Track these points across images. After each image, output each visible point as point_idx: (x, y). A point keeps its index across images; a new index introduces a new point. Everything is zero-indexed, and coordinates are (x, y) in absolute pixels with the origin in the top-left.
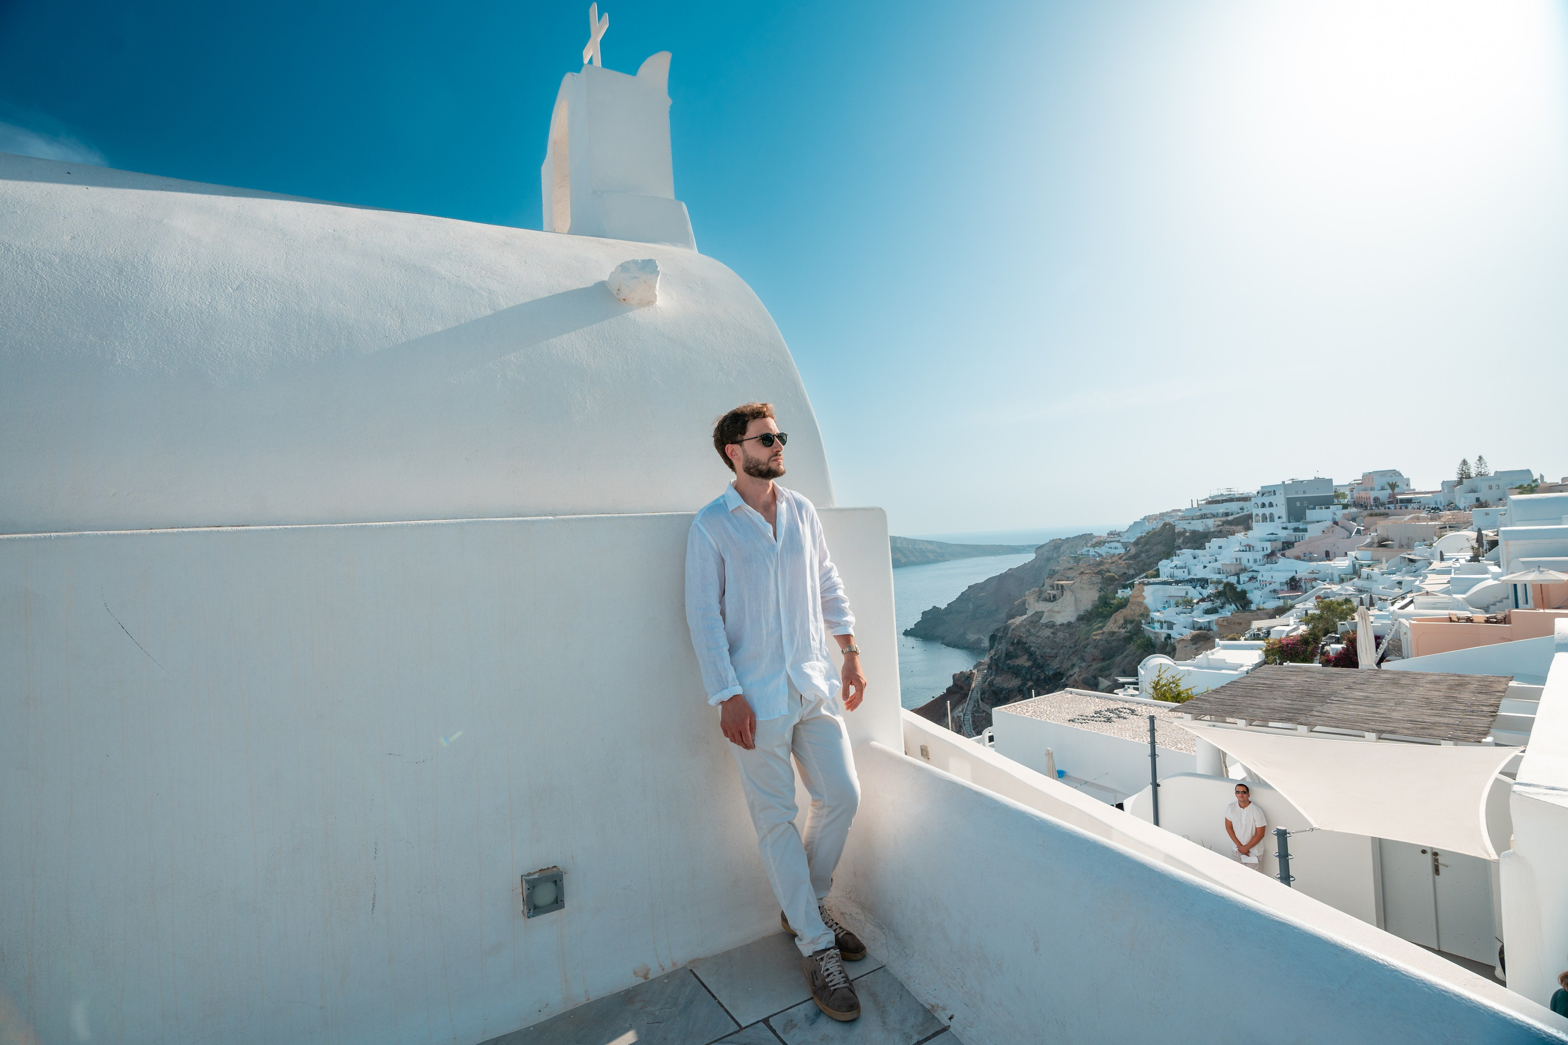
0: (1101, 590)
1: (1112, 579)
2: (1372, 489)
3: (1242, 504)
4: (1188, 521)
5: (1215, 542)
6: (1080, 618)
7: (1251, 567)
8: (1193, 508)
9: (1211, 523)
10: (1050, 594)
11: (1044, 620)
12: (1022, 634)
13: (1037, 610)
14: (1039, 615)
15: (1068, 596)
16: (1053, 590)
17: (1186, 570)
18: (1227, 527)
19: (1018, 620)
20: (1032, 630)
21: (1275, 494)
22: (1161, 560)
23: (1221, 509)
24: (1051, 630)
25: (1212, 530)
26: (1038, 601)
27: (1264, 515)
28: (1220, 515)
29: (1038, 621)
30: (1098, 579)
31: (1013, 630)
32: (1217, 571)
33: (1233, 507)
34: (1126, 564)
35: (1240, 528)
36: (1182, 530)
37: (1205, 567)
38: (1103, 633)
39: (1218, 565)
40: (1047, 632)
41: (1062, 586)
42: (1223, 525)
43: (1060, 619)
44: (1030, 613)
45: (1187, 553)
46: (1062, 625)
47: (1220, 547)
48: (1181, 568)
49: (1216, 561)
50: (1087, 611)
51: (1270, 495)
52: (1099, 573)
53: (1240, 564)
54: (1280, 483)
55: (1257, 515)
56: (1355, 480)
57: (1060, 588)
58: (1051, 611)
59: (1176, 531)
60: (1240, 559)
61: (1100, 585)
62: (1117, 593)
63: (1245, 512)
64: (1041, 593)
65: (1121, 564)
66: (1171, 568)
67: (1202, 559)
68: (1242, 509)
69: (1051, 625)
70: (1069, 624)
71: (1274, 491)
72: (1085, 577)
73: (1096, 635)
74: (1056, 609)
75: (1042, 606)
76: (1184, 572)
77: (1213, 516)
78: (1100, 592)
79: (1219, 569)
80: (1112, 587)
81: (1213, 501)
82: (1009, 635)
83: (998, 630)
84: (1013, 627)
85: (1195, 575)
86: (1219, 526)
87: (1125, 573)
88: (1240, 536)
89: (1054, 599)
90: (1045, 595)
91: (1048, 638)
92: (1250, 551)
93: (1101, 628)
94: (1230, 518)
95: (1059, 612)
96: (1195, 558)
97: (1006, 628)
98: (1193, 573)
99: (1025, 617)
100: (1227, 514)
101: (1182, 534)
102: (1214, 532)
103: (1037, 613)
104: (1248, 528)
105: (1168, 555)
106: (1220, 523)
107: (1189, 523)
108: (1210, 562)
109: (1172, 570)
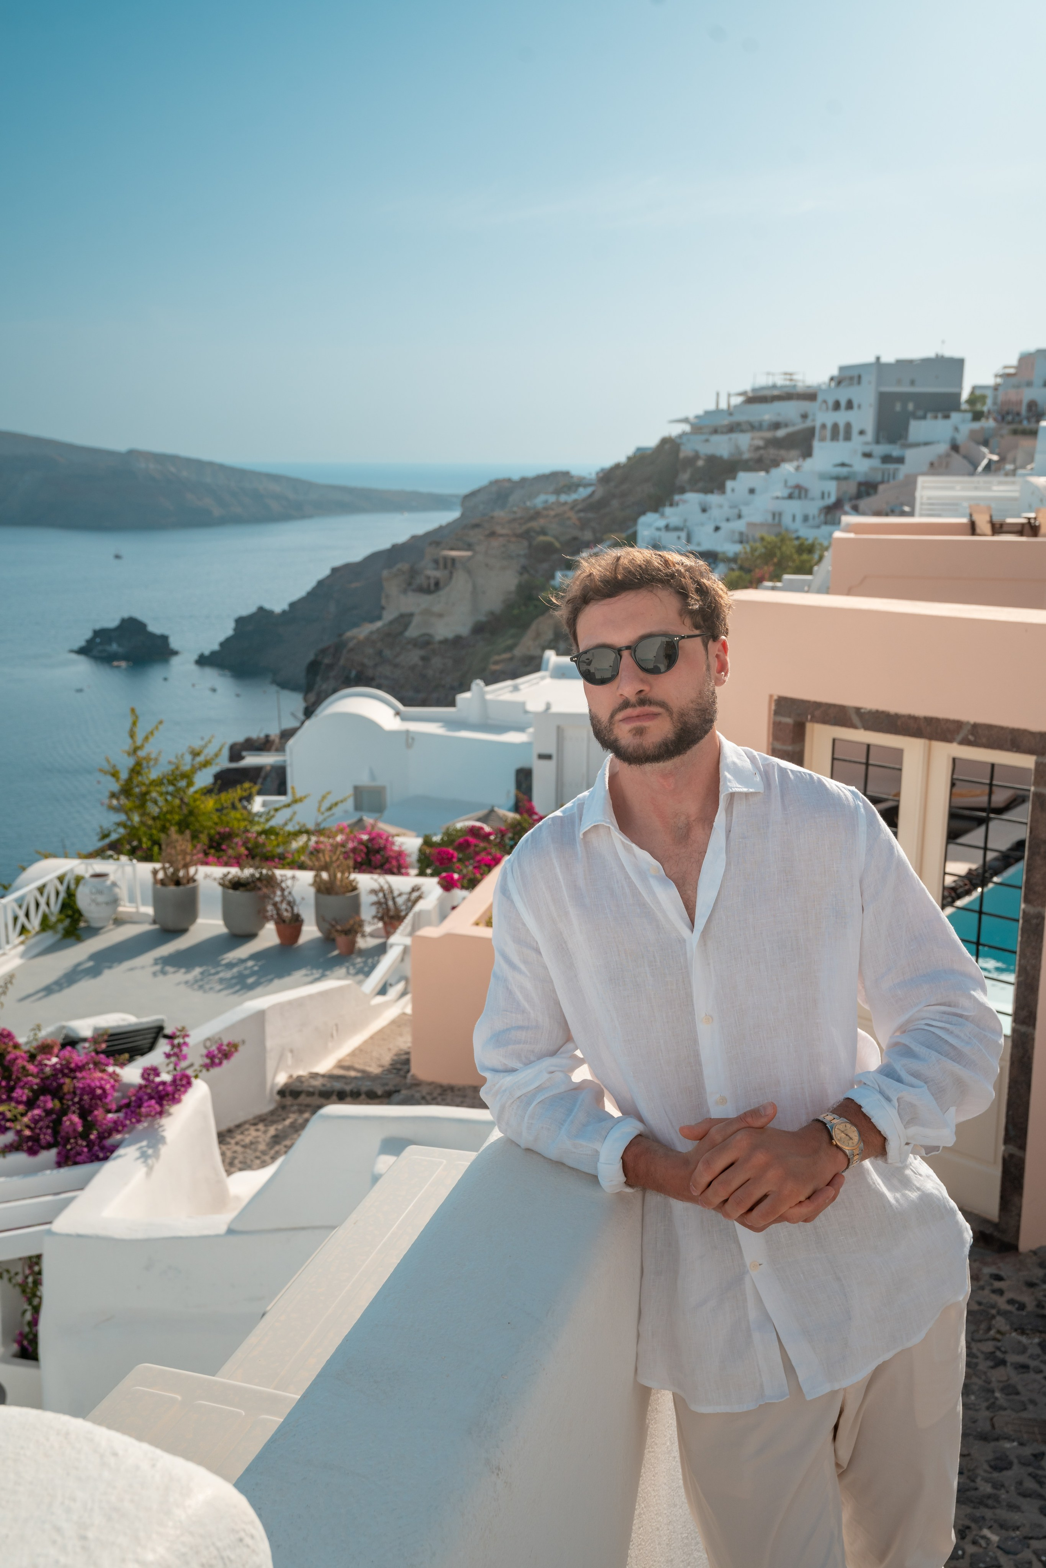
0: (524, 569)
1: (548, 549)
2: (1029, 384)
3: (805, 406)
4: (704, 437)
5: (745, 479)
6: (479, 629)
7: (797, 531)
8: (718, 412)
9: (745, 441)
10: (428, 578)
11: (412, 632)
12: (366, 661)
13: (405, 610)
14: (405, 620)
15: (460, 583)
16: (437, 569)
17: (683, 535)
18: (772, 452)
19: (364, 631)
20: (387, 653)
21: (859, 382)
22: (643, 513)
23: (767, 413)
24: (422, 652)
25: (746, 456)
26: (405, 592)
27: (835, 426)
28: (765, 425)
29: (401, 633)
30: (520, 548)
31: (351, 650)
32: (737, 537)
33: (790, 410)
34: (580, 519)
35: (794, 453)
36: (690, 454)
37: (717, 529)
38: (511, 659)
39: (739, 526)
40: (414, 657)
41: (453, 560)
42: (765, 447)
43: (443, 630)
44: (389, 616)
45: (693, 499)
46: (445, 641)
47: (752, 491)
48: (677, 529)
49: (740, 516)
50: (492, 613)
51: (851, 384)
52: (526, 535)
53: (779, 524)
54: (871, 359)
55: (824, 426)
56: (1006, 367)
57: (449, 564)
58: (427, 612)
59: (682, 455)
60: (780, 514)
61: (523, 561)
62: (553, 577)
63: (809, 423)
64: (413, 573)
65: (569, 518)
66: (658, 529)
67: (715, 512)
68: (804, 416)
69: (425, 642)
70: (457, 641)
71: (859, 377)
72: (495, 543)
73: (496, 663)
74: (436, 609)
75: (412, 603)
76: (679, 538)
77: (753, 427)
78: (521, 574)
79: (741, 534)
80: (545, 566)
81: (756, 398)
82: (342, 662)
83: (323, 651)
84: (351, 645)
85: (699, 544)
86: (758, 448)
87: (575, 539)
88: (788, 468)
89: (434, 587)
90: (420, 580)
91: (413, 668)
92: (800, 497)
93: (510, 648)
94: (781, 433)
95: (441, 615)
96: (704, 511)
97: (339, 647)
98: (695, 539)
99: (379, 624)
100: (777, 426)
101: (691, 461)
102: (747, 461)
103: (402, 616)
104: (808, 453)
105: (657, 504)
106: (761, 443)
107: (707, 441)
108: (728, 520)
109: (658, 533)
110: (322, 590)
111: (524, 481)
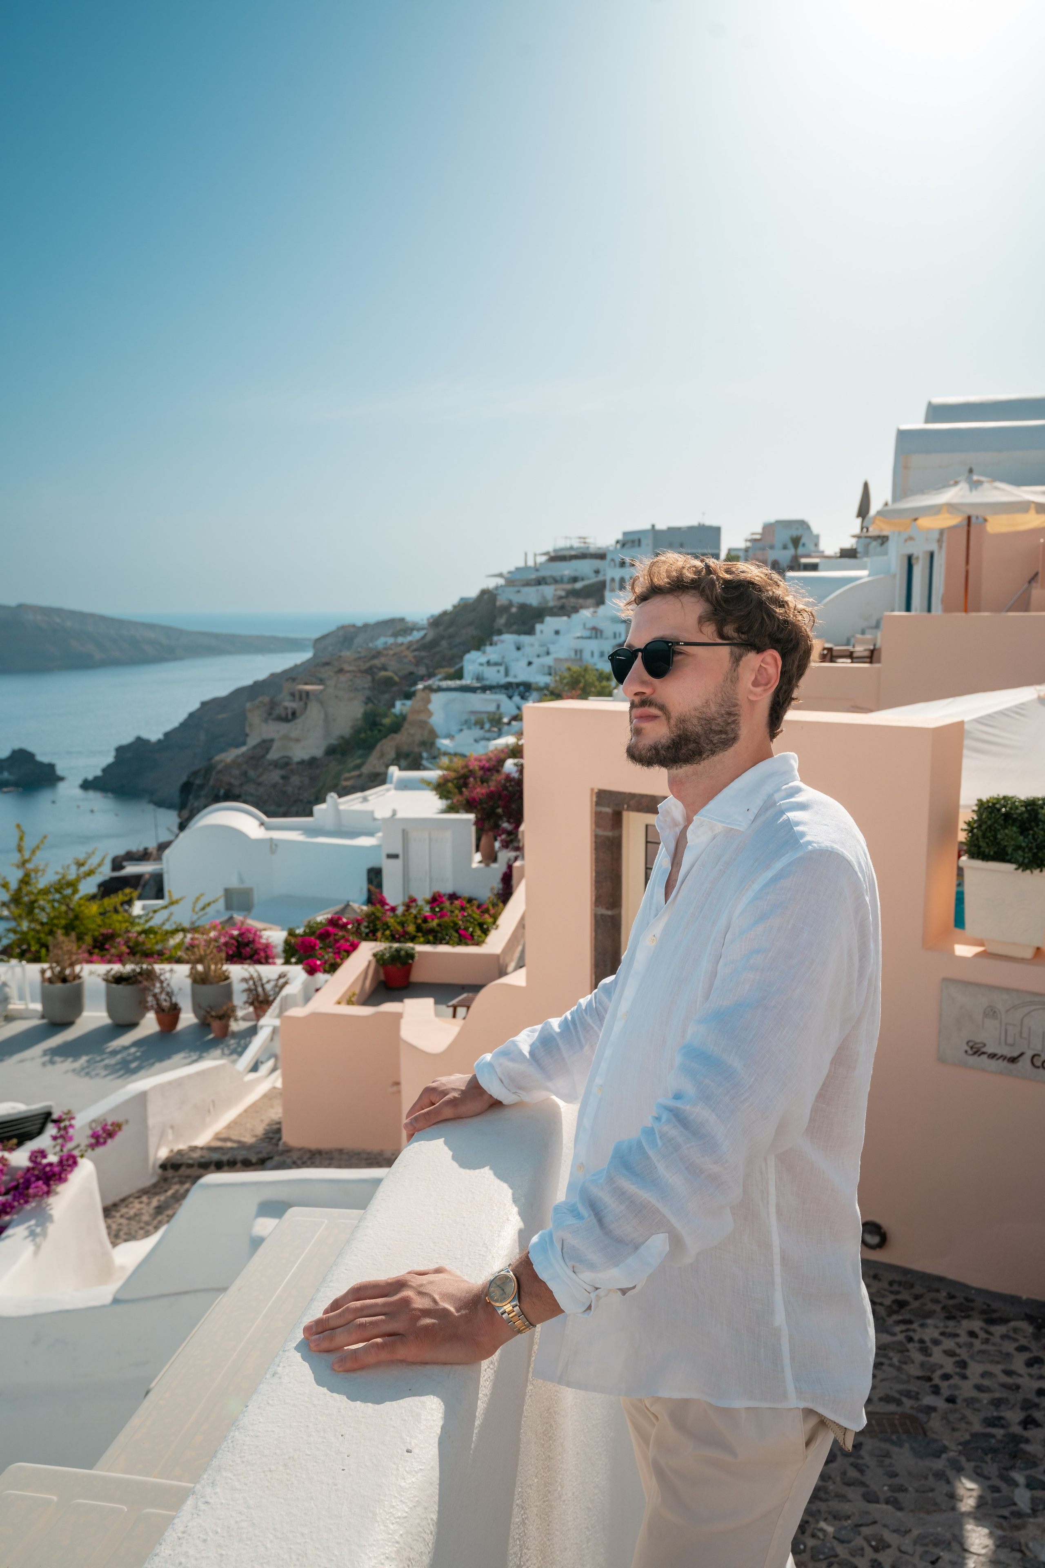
0: (369, 700)
1: (388, 683)
2: (772, 547)
3: (597, 563)
4: (516, 589)
5: (551, 623)
6: (331, 751)
7: (595, 664)
8: (526, 568)
9: (549, 592)
10: (286, 708)
11: (273, 755)
12: (233, 781)
13: (266, 736)
14: (266, 745)
15: (314, 712)
16: (294, 701)
17: (502, 669)
18: (572, 601)
19: (231, 755)
20: (252, 773)
21: (639, 545)
22: (468, 651)
23: (567, 569)
24: (282, 772)
25: (551, 604)
26: (266, 721)
27: (622, 580)
28: (565, 579)
29: (263, 756)
30: (365, 682)
31: (219, 772)
32: (546, 671)
33: (585, 567)
34: (415, 657)
35: (590, 601)
36: (505, 602)
37: (530, 663)
38: (360, 776)
39: (548, 661)
40: (275, 776)
41: (307, 693)
42: (566, 597)
43: (300, 753)
44: (252, 742)
45: (508, 639)
46: (302, 762)
47: (557, 632)
48: (496, 664)
49: (548, 653)
50: (342, 737)
51: (633, 546)
52: (370, 671)
53: (581, 659)
54: (648, 527)
55: (613, 580)
56: (753, 534)
57: (304, 696)
58: (286, 738)
59: (498, 603)
60: (581, 651)
61: (368, 693)
62: (393, 706)
63: (600, 578)
64: (273, 705)
65: (406, 657)
66: (481, 664)
67: (527, 650)
68: (597, 572)
69: (284, 764)
70: (312, 762)
71: (639, 541)
72: (343, 678)
73: (347, 779)
74: (294, 734)
75: (273, 730)
76: (498, 671)
77: (556, 581)
78: (366, 704)
79: (550, 667)
80: (387, 696)
81: (557, 557)
82: (211, 783)
83: (195, 774)
84: (220, 767)
85: (515, 676)
86: (561, 598)
87: (411, 673)
88: (586, 613)
89: (291, 717)
90: (279, 711)
91: (274, 786)
92: (596, 637)
93: (358, 767)
94: (578, 585)
95: (298, 740)
96: (518, 649)
97: (208, 770)
98: (512, 673)
99: (244, 749)
100: (575, 580)
101: (506, 609)
102: (552, 608)
103: (264, 741)
104: (601, 602)
105: (479, 644)
106: (563, 593)
107: (519, 592)
108: (538, 656)
109: (481, 668)
110: (193, 722)
111: (366, 626)
